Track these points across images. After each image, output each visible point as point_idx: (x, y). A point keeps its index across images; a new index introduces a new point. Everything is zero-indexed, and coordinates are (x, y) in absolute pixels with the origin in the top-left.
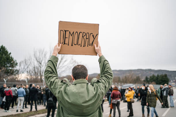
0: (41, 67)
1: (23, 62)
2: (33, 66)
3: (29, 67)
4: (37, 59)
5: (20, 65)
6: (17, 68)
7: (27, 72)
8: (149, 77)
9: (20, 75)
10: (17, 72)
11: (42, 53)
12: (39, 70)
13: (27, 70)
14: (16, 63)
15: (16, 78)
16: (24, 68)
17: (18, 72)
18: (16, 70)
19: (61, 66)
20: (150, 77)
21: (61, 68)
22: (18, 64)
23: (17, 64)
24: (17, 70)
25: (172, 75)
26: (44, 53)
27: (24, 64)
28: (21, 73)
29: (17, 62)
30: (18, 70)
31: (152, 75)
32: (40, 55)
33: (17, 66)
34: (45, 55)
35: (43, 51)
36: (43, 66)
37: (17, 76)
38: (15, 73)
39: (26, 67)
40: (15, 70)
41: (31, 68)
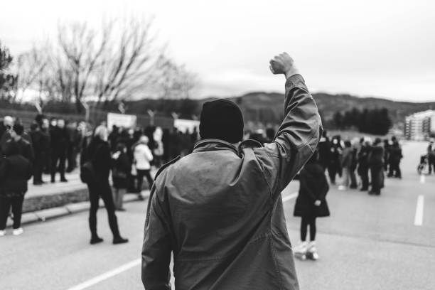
0: (78, 73)
1: (27, 55)
2: (57, 68)
3: (46, 68)
4: (68, 49)
5: (20, 64)
6: (12, 70)
7: (41, 83)
8: (343, 113)
9: (20, 91)
10: (11, 80)
11: (81, 35)
12: (73, 80)
13: (38, 78)
14: (7, 57)
15: (10, 97)
16: (31, 72)
17: (14, 81)
18: (9, 77)
19: (132, 74)
20: (347, 114)
21: (133, 77)
22: (15, 60)
23: (10, 59)
24: (12, 76)
25: (398, 112)
26: (86, 35)
27: (32, 60)
28: (22, 86)
29: (11, 56)
30: (15, 76)
31: (350, 109)
32: (74, 39)
33: (10, 66)
34: (90, 40)
35: (84, 28)
36: (83, 70)
37: (12, 93)
38: (6, 84)
39: (36, 70)
40: (5, 77)
41: (51, 73)
